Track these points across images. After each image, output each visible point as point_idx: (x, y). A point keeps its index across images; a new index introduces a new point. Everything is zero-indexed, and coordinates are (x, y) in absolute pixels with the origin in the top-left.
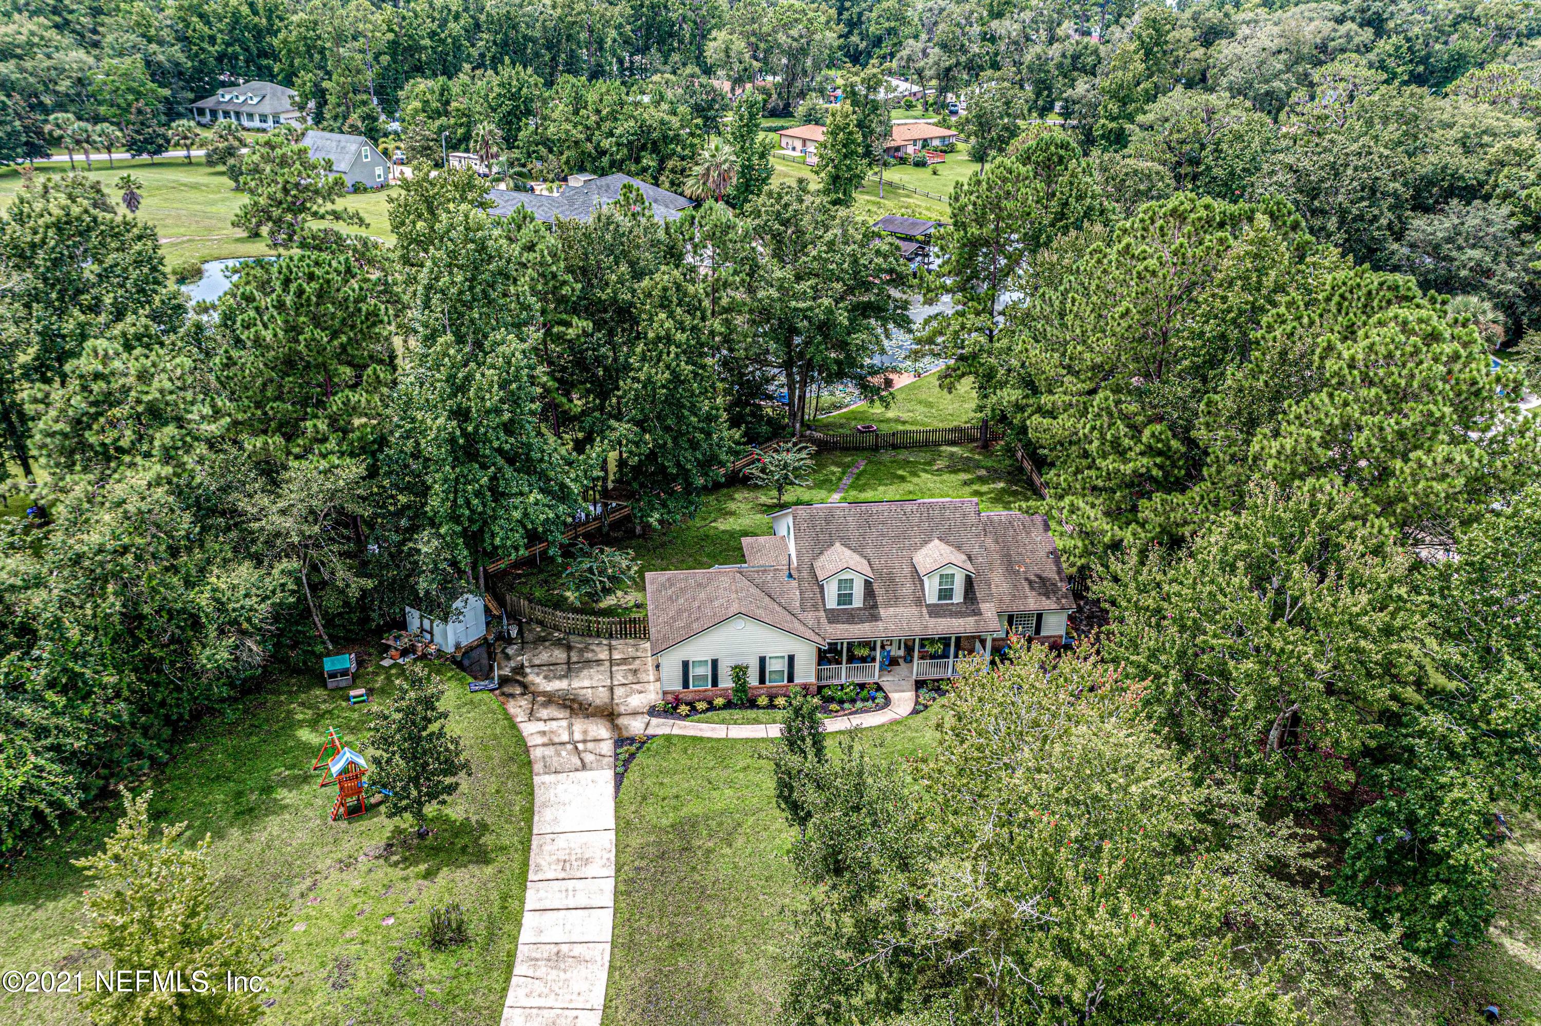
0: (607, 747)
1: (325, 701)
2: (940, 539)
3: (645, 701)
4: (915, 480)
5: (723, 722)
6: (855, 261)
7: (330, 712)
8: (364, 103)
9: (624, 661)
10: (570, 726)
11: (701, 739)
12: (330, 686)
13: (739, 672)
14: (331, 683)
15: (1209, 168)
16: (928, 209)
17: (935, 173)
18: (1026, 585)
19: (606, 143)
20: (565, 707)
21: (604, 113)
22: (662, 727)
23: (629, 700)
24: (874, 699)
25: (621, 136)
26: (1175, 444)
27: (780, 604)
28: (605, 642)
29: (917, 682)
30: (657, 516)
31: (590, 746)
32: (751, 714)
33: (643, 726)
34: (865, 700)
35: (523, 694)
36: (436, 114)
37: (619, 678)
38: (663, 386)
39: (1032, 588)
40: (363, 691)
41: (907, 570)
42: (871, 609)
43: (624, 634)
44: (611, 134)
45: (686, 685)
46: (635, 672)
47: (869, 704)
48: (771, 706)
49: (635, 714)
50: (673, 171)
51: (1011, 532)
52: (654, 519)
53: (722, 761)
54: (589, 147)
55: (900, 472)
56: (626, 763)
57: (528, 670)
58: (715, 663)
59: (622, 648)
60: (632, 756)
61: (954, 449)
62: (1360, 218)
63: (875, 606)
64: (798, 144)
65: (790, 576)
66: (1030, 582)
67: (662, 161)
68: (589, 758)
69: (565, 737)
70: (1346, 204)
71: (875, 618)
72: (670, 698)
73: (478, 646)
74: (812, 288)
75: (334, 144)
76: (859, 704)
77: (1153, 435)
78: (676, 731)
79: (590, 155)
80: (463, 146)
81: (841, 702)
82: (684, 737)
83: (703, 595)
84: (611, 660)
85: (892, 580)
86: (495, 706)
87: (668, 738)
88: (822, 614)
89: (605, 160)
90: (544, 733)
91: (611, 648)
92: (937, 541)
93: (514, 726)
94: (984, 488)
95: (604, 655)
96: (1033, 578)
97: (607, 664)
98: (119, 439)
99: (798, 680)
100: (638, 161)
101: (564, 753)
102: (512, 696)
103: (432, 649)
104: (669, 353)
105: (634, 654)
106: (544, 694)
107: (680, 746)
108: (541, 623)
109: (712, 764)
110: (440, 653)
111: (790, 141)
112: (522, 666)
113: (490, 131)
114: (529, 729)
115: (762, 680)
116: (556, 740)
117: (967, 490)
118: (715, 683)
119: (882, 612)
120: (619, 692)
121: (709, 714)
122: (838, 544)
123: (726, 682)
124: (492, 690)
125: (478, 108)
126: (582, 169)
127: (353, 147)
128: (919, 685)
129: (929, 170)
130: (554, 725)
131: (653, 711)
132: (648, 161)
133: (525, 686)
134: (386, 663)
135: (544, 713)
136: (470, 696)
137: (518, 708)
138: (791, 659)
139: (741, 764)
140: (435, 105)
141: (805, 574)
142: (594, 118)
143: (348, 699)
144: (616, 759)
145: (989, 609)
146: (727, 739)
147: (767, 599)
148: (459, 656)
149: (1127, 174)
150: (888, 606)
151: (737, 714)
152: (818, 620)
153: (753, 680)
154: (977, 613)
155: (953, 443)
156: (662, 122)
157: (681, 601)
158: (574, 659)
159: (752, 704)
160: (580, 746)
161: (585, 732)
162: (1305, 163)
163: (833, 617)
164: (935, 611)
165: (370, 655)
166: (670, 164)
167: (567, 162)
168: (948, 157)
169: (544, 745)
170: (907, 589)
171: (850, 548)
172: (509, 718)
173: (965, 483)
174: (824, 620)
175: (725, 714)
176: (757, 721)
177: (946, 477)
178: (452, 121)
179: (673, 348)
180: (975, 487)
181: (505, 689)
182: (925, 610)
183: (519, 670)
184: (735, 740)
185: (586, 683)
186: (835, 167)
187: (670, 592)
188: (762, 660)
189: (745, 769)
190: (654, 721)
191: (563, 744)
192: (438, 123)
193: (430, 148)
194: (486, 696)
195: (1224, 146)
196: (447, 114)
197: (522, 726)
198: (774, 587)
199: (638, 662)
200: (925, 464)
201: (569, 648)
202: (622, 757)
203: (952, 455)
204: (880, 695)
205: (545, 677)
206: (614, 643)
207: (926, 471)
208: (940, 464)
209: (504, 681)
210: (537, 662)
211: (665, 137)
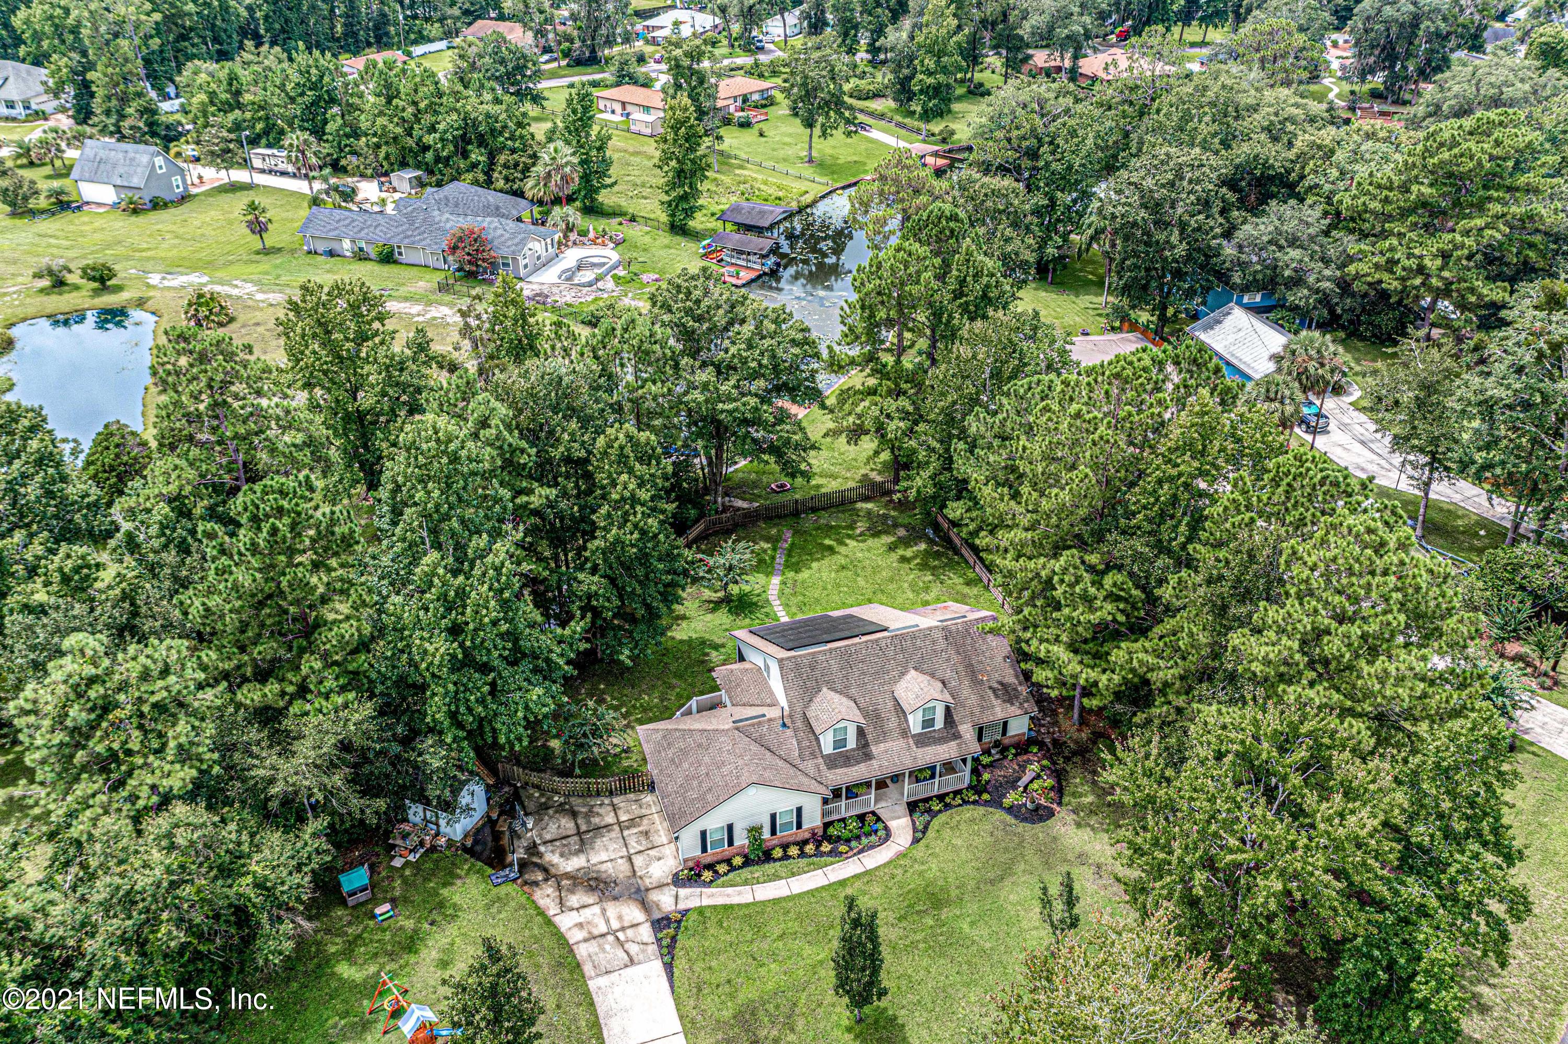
0: (646, 932)
1: (350, 923)
2: (916, 669)
3: (666, 869)
4: (842, 549)
5: (746, 883)
6: (774, 357)
7: (359, 936)
8: (139, 95)
9: (632, 823)
10: (604, 911)
11: (732, 907)
12: (350, 904)
13: (754, 831)
14: (351, 901)
15: (1048, 164)
16: (765, 183)
17: (761, 135)
18: (990, 693)
19: (429, 139)
20: (592, 889)
21: (422, 105)
22: (692, 898)
23: (651, 869)
24: (876, 832)
25: (445, 132)
26: (1135, 592)
27: (780, 757)
28: (607, 801)
29: (909, 804)
30: (627, 652)
31: (630, 932)
32: (770, 868)
33: (672, 900)
34: (868, 835)
35: (546, 880)
36: (227, 107)
37: (634, 846)
38: (632, 546)
39: (997, 697)
40: (387, 907)
41: (890, 704)
42: (864, 751)
43: (623, 791)
44: (432, 129)
45: (704, 849)
46: (646, 834)
47: (873, 838)
48: (786, 857)
49: (660, 886)
50: (506, 166)
51: (969, 641)
52: (624, 656)
53: (759, 930)
54: (410, 142)
55: (827, 542)
56: (671, 947)
57: (542, 849)
58: (730, 828)
59: (627, 806)
60: (674, 939)
61: (870, 506)
62: (1199, 229)
63: (866, 745)
64: (618, 107)
65: (784, 725)
66: (994, 690)
67: (492, 156)
68: (633, 948)
69: (603, 929)
70: (1186, 217)
71: (868, 757)
72: (691, 864)
73: (484, 825)
74: (734, 387)
75: (121, 155)
76: (864, 841)
77: (1115, 585)
78: (706, 902)
79: (411, 150)
80: (264, 141)
81: (848, 841)
82: (714, 907)
83: (707, 759)
84: (619, 823)
85: (878, 716)
86: (523, 899)
87: (701, 911)
88: (821, 760)
89: (429, 156)
90: (580, 925)
91: (615, 808)
92: (913, 672)
93: (549, 922)
94: (909, 553)
95: (610, 819)
96: (996, 685)
97: (616, 827)
98: (126, 742)
99: (805, 826)
100: (465, 155)
101: (607, 947)
102: (536, 884)
103: (442, 841)
104: (635, 513)
105: (638, 812)
106: (567, 876)
107: (714, 920)
108: (538, 787)
109: (749, 936)
110: (450, 843)
111: (608, 104)
112: (535, 845)
113: (305, 141)
114: (565, 922)
115: (773, 832)
116: (596, 932)
117: (894, 556)
118: (731, 843)
119: (874, 749)
120: (638, 861)
121: (731, 875)
122: (825, 689)
123: (741, 840)
124: (514, 880)
125: (276, 101)
126: (404, 165)
127: (145, 159)
128: (912, 807)
129: (755, 130)
130: (587, 913)
131: (677, 881)
132: (477, 155)
133: (545, 870)
134: (398, 863)
135: (574, 900)
136: (495, 891)
137: (546, 897)
138: (799, 810)
139: (777, 932)
140: (224, 96)
141: (799, 724)
142: (410, 110)
143: (374, 917)
144: (660, 947)
145: (967, 730)
146: (755, 904)
147: (768, 754)
148: (469, 843)
149: (986, 195)
150: (878, 742)
151: (757, 871)
152: (817, 766)
153: (766, 834)
154: (957, 736)
155: (867, 499)
156: (488, 116)
157: (686, 765)
158: (584, 828)
159: (767, 857)
160: (620, 935)
161: (620, 918)
162: (1149, 183)
163: (832, 762)
164: (922, 740)
165: (378, 855)
166: (502, 158)
167: (387, 157)
168: (769, 110)
169: (586, 940)
170: (893, 723)
171: (836, 691)
172: (541, 913)
173: (892, 548)
174: (823, 767)
175: (745, 873)
176: (776, 877)
177: (870, 542)
178: (248, 115)
179: (639, 508)
180: (900, 552)
181: (526, 876)
182: (911, 742)
183: (533, 849)
184: (763, 902)
185: (604, 856)
186: (679, 161)
187: (670, 753)
188: (773, 817)
189: (781, 937)
190: (683, 892)
191: (603, 935)
192: (231, 117)
193: (229, 151)
194: (510, 888)
195: (1060, 141)
196: (240, 106)
197: (557, 920)
198: (771, 739)
199: (645, 821)
200: (847, 527)
201: (574, 814)
202: (664, 943)
203: (869, 513)
204: (880, 826)
205: (562, 855)
206: (616, 800)
207: (850, 537)
208: (861, 526)
209: (523, 866)
210: (548, 837)
211: (493, 131)
